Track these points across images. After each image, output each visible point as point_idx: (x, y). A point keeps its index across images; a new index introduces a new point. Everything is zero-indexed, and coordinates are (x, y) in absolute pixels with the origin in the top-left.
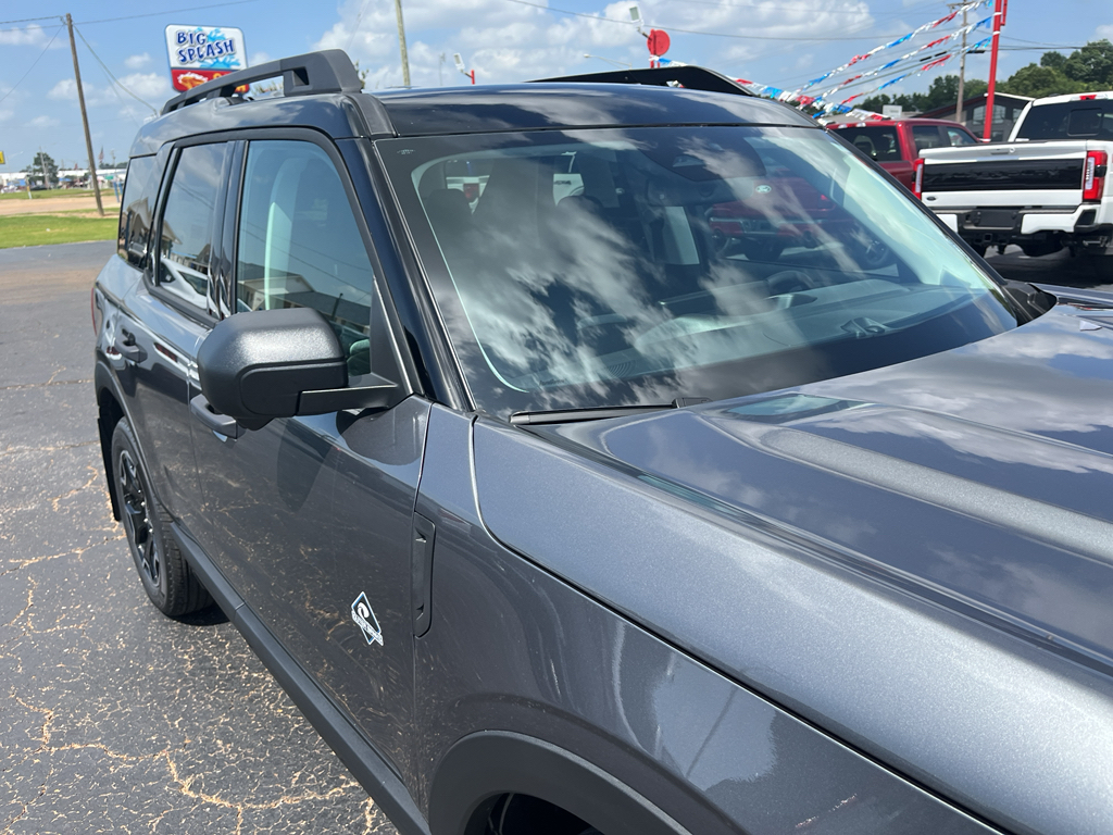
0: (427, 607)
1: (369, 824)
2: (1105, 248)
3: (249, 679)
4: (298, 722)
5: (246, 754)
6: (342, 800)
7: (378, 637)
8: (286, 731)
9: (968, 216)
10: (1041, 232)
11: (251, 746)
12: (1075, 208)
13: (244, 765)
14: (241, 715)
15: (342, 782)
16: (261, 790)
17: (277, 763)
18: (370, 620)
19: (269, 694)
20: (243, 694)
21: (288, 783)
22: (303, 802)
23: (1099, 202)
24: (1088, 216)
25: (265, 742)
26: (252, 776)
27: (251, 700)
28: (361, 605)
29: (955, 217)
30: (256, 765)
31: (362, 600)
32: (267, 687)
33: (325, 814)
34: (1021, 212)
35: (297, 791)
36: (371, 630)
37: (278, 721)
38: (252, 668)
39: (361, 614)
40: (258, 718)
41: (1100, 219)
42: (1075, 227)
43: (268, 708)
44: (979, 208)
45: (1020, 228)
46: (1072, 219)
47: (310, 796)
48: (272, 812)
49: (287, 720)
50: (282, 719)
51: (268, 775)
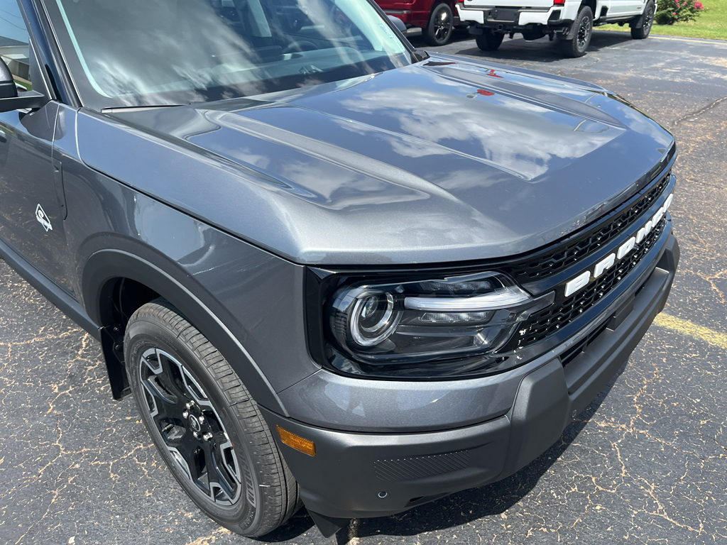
0: (65, 206)
1: (84, 346)
2: (566, 36)
3: (12, 287)
4: (43, 305)
5: (12, 321)
6: (69, 337)
7: (50, 226)
8: (36, 309)
9: (490, 13)
10: (530, 24)
11: (15, 317)
12: (549, 9)
13: (11, 326)
14: (8, 304)
15: (69, 329)
16: (21, 336)
17: (31, 324)
18: (44, 218)
19: (25, 293)
20: (9, 294)
21: (37, 332)
22: (46, 339)
23: (563, 5)
24: (556, 14)
25: (24, 315)
26: (15, 331)
27: (14, 297)
28: (40, 211)
29: (482, 12)
30: (19, 326)
31: (39, 209)
32: (24, 290)
33: (59, 343)
34: (519, 10)
35: (42, 335)
36: (46, 224)
37: (31, 306)
38: (14, 281)
39: (40, 215)
40: (18, 305)
41: (563, 17)
42: (548, 21)
43: (24, 299)
44: (497, 7)
45: (518, 22)
46: (547, 16)
47: (50, 337)
48: (28, 345)
49: (36, 304)
50: (33, 304)
51: (26, 330)
